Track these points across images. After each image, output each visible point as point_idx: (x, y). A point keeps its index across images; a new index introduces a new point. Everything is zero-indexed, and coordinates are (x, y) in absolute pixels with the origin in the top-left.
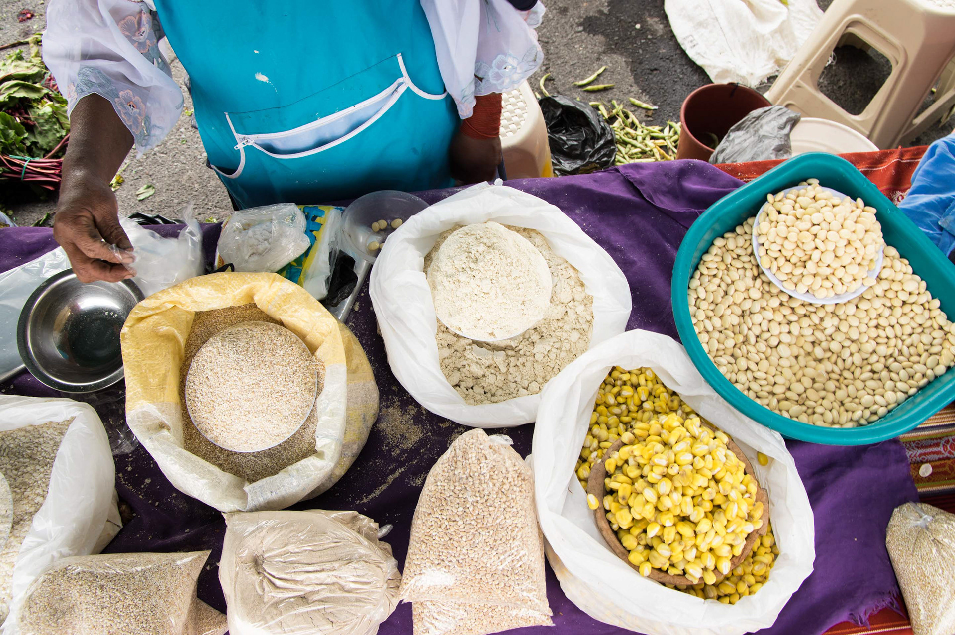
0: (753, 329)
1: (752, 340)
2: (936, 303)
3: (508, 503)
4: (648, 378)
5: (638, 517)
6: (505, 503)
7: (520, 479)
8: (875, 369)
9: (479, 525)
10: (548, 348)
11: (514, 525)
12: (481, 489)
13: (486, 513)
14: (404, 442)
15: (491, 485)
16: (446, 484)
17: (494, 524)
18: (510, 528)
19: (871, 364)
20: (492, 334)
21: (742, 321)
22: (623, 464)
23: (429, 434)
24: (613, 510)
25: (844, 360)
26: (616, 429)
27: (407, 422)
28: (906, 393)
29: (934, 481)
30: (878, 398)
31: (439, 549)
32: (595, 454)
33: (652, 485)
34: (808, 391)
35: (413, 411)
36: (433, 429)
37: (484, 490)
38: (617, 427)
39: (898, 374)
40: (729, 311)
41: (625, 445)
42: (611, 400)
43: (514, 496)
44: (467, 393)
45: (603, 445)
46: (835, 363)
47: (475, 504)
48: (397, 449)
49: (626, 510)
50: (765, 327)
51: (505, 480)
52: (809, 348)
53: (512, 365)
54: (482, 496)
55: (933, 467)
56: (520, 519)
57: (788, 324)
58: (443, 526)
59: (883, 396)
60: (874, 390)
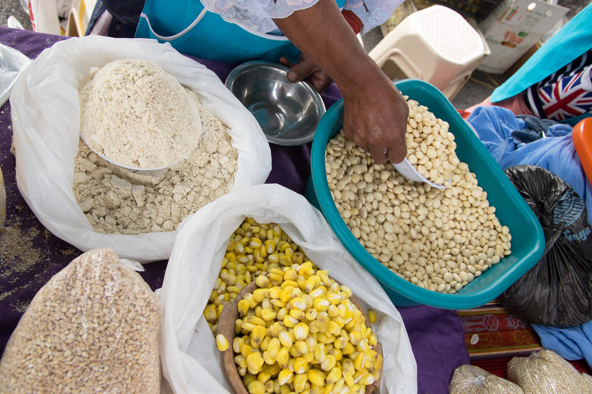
0: (366, 206)
1: (365, 215)
2: (493, 209)
3: (131, 335)
4: (275, 234)
5: (270, 362)
6: (127, 334)
7: (148, 308)
8: (453, 253)
9: (92, 359)
10: (188, 190)
11: (134, 362)
12: (101, 314)
13: (103, 344)
14: (18, 265)
15: (114, 310)
16: (57, 305)
17: (111, 358)
18: (130, 364)
19: (450, 249)
20: (137, 162)
21: (357, 198)
22: (256, 306)
23: (49, 259)
24: (244, 353)
25: (431, 243)
26: (243, 276)
27: (26, 243)
28: (474, 274)
29: (479, 348)
30: (455, 275)
31: (34, 386)
32: (221, 297)
33: (287, 329)
34: (406, 263)
35: (34, 233)
36: (54, 255)
37: (104, 316)
38: (244, 274)
39: (468, 258)
40: (348, 188)
41: (258, 287)
42: (241, 249)
43: (139, 327)
44: (98, 221)
45: (230, 288)
46: (425, 244)
47: (90, 331)
48: (8, 270)
49: (258, 354)
50: (375, 206)
51: (132, 308)
52: (406, 229)
53: (150, 200)
54: (101, 323)
55: (480, 337)
56: (143, 355)
57: (392, 207)
58: (45, 356)
59: (458, 274)
60: (452, 269)
